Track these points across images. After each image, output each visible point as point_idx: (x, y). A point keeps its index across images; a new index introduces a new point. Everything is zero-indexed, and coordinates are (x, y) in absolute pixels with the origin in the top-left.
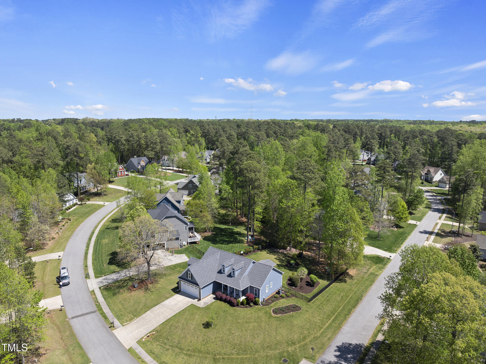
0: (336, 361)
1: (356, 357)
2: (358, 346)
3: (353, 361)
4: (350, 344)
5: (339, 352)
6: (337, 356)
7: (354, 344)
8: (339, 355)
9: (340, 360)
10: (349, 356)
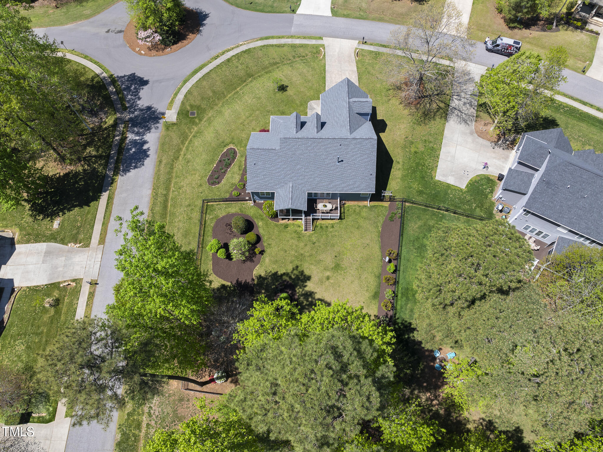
0: (144, 137)
1: (127, 153)
2: (126, 170)
3: (128, 146)
4: (136, 167)
5: (145, 150)
6: (145, 142)
7: (131, 170)
8: (143, 146)
9: (141, 139)
10: (133, 150)
